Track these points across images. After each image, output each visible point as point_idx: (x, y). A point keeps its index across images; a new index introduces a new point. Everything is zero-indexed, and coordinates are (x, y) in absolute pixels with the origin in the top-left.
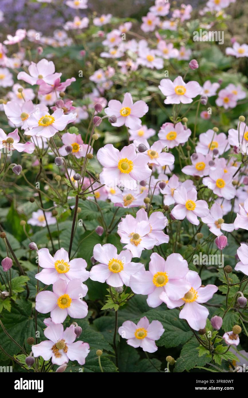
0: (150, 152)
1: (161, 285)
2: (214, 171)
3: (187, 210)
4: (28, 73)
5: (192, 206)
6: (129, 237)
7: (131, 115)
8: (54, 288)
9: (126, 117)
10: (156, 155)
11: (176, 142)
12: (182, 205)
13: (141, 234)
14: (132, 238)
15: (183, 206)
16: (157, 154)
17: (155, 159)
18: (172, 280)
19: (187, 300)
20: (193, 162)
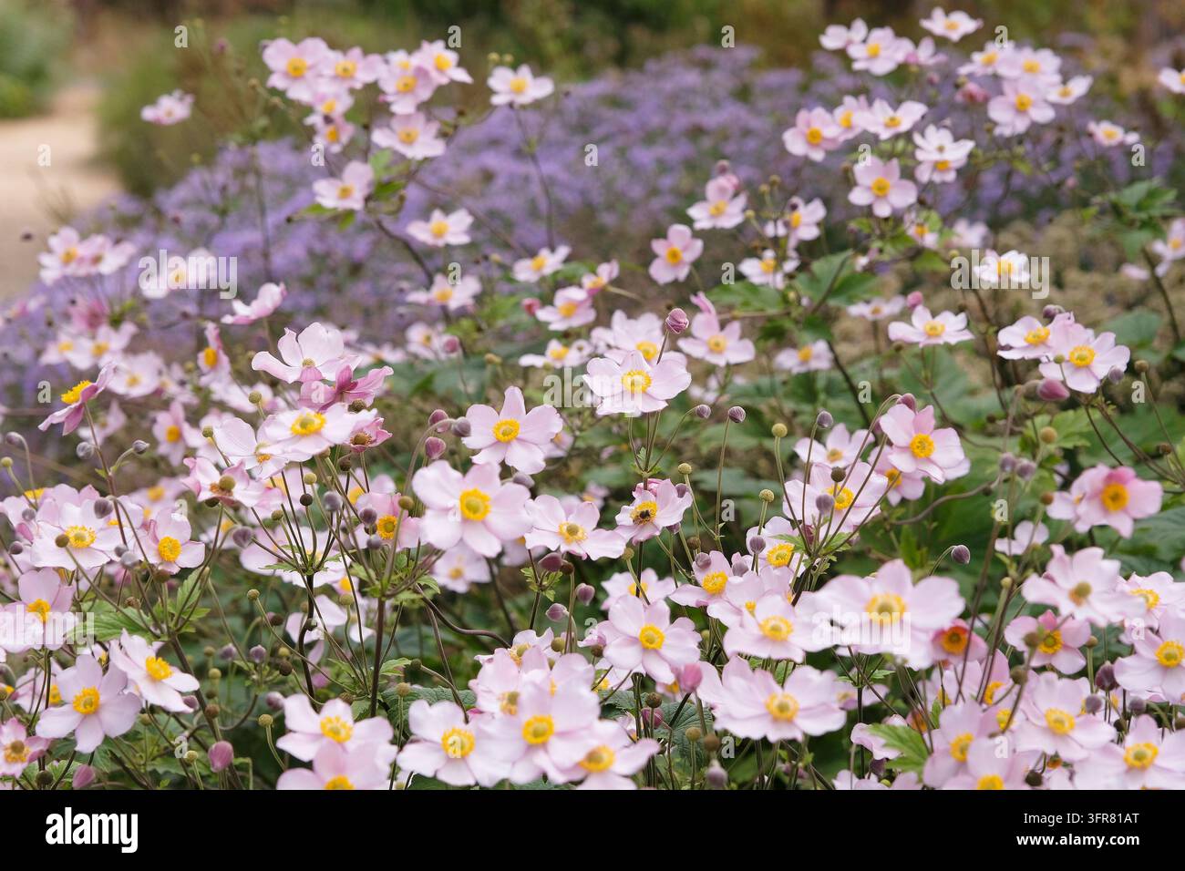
0: (565, 528)
1: (540, 740)
2: (740, 585)
3: (645, 650)
4: (278, 356)
5: (657, 641)
6: (499, 699)
7: (519, 440)
8: (316, 765)
9: (508, 443)
10: (580, 534)
11: (656, 527)
12: (631, 637)
13: (526, 694)
14: (505, 702)
15: (634, 641)
16: (583, 533)
17: (579, 542)
18: (563, 735)
19: (592, 766)
20: (698, 575)
